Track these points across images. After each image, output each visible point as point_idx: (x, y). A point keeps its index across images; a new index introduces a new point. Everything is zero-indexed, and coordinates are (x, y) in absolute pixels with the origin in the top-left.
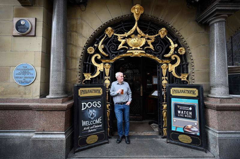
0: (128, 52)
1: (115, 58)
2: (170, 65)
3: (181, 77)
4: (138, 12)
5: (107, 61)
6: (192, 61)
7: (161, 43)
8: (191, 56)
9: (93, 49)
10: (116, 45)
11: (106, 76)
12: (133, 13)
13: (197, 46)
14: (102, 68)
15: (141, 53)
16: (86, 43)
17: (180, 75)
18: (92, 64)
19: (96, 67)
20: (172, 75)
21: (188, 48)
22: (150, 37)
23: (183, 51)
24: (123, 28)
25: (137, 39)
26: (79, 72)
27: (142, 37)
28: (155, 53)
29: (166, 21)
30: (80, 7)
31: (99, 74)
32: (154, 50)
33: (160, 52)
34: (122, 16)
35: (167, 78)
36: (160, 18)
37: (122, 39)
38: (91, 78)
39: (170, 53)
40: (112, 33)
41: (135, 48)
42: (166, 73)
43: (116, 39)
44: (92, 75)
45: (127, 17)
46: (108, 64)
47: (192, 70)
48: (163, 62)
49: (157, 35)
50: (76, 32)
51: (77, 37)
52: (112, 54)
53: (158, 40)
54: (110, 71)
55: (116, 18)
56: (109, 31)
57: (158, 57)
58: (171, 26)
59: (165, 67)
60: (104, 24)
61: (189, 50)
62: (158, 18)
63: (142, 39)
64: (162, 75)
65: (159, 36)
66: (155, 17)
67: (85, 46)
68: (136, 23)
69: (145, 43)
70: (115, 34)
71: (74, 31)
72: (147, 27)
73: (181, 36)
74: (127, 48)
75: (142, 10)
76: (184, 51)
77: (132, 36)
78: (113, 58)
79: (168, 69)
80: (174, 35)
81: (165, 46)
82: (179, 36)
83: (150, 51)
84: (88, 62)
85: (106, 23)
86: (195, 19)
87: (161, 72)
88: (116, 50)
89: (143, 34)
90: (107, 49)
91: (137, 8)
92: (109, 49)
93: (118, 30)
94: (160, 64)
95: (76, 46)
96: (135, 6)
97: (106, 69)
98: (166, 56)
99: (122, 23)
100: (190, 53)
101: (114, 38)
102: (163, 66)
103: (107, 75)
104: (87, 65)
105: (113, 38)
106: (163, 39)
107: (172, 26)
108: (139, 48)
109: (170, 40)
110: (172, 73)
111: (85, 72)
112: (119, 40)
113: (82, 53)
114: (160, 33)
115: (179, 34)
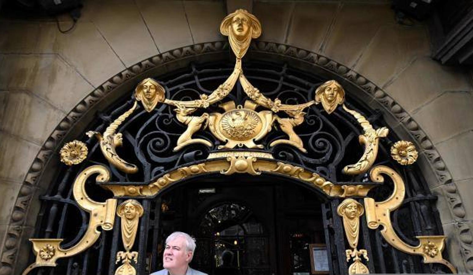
0: (211, 156)
1: (161, 180)
2: (369, 202)
3: (419, 250)
4: (241, 30)
5: (131, 189)
6: (452, 187)
7: (326, 128)
8: (444, 169)
9: (83, 149)
10: (169, 136)
11: (121, 248)
12: (227, 38)
13: (456, 134)
14: (109, 216)
15: (259, 159)
16: (58, 128)
17: (415, 243)
18: (72, 202)
19: (88, 214)
20: (384, 241)
21: (428, 143)
22: (287, 108)
23: (409, 154)
24: (195, 84)
25: (243, 113)
26: (10, 235)
27: (260, 108)
28: (311, 161)
29: (336, 60)
30: (57, 21)
31: (97, 243)
32: (304, 150)
33: (328, 156)
34: (192, 47)
35: (365, 255)
36: (315, 50)
37: (189, 115)
38: (59, 261)
39: (363, 158)
40: (158, 98)
41: (238, 143)
42: (357, 232)
43: (171, 116)
44: (65, 245)
45: (208, 49)
46: (134, 202)
47: (459, 219)
48: (342, 191)
49: (310, 104)
50: (28, 92)
51: (30, 106)
52: (154, 164)
53: (315, 118)
54: (142, 228)
55: (171, 52)
56: (145, 91)
57: (323, 174)
58: (354, 75)
59: (353, 209)
60: (130, 69)
61: (431, 148)
62: (308, 52)
63: (261, 114)
64: (343, 243)
65: (320, 106)
66: (298, 50)
67: (50, 139)
68: (238, 65)
69: (273, 127)
70: (167, 101)
71: (21, 91)
72: (276, 81)
73: (394, 103)
74: (209, 144)
75: (255, 28)
76: (415, 153)
77: (226, 107)
78: (155, 180)
79: (363, 219)
80: (369, 104)
81: (344, 139)
82: (386, 103)
83: (291, 155)
84: (58, 196)
85: (137, 67)
86: (429, 54)
87: (338, 232)
88: (170, 153)
89: (262, 100)
90: (137, 149)
91: (238, 19)
92: (143, 148)
93: (178, 89)
94: (333, 199)
95: (18, 138)
96: (230, 15)
97: (124, 222)
98: (351, 170)
99: (194, 69)
100: (439, 159)
101: (163, 112)
102: (345, 207)
103: (126, 245)
104: (54, 208)
105: (161, 114)
106: (331, 117)
107: (358, 76)
108: (250, 144)
109: (357, 115)
110: (380, 235)
111: (41, 234)
112: (181, 118)
113: (37, 160)
114: (320, 98)
115: (388, 98)
